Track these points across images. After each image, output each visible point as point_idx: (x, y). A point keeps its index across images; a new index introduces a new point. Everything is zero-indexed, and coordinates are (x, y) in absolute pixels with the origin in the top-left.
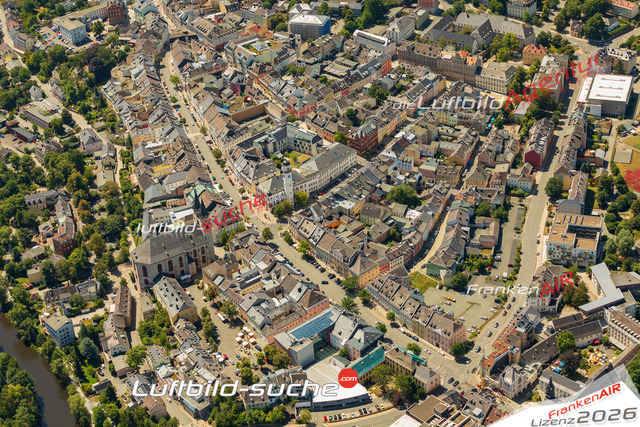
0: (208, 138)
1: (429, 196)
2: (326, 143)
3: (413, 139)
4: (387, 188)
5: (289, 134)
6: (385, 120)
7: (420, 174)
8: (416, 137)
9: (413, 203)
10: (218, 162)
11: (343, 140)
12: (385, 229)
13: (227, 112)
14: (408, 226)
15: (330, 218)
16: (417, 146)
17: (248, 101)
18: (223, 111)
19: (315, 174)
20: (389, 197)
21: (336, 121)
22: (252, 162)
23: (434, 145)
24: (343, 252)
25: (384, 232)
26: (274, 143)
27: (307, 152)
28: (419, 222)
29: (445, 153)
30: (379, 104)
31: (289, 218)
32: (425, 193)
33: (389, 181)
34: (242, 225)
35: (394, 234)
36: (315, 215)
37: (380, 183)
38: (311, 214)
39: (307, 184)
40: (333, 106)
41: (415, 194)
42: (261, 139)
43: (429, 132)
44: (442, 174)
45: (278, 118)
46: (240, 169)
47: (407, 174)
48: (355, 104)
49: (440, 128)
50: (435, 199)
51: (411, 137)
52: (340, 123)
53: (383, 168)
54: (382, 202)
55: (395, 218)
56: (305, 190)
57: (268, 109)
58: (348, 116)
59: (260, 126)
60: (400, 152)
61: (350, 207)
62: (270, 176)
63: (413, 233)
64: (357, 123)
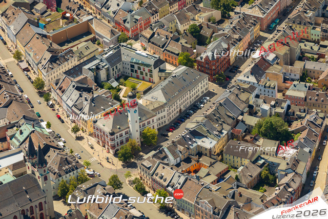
0: (24, 65)
1: (303, 129)
2: (169, 67)
3: (274, 60)
4: (252, 121)
5: (124, 58)
6: (236, 36)
7: (288, 102)
8: (277, 57)
9: (284, 138)
10: (41, 94)
11: (189, 62)
12: (255, 171)
13: (44, 32)
14: (283, 166)
15: (188, 160)
16: (279, 67)
17: (67, 18)
18: (40, 30)
19: (162, 107)
20: (255, 131)
21: (177, 40)
22: (85, 95)
23: (299, 65)
24: (211, 202)
25: (255, 174)
26: (108, 70)
27: (147, 78)
28: (296, 162)
29: (312, 74)
30: (225, 17)
31: (138, 162)
32: (296, 125)
33: (252, 112)
34: (83, 172)
35: (267, 177)
36: (171, 157)
37: (242, 114)
38: (166, 157)
39: (155, 118)
40: (172, 21)
41: (286, 127)
42: (92, 65)
43: (291, 51)
44: (313, 101)
45: (107, 37)
46: (70, 103)
47: (273, 103)
48: (196, 18)
49: (302, 45)
50: (310, 131)
51: (271, 57)
52: (183, 41)
53: (244, 97)
54: (248, 138)
55: (266, 157)
56: (153, 126)
57: (94, 26)
58: (192, 33)
59: (87, 48)
60: (261, 76)
61: (211, 146)
62: (108, 110)
63: (290, 176)
64: (202, 41)
